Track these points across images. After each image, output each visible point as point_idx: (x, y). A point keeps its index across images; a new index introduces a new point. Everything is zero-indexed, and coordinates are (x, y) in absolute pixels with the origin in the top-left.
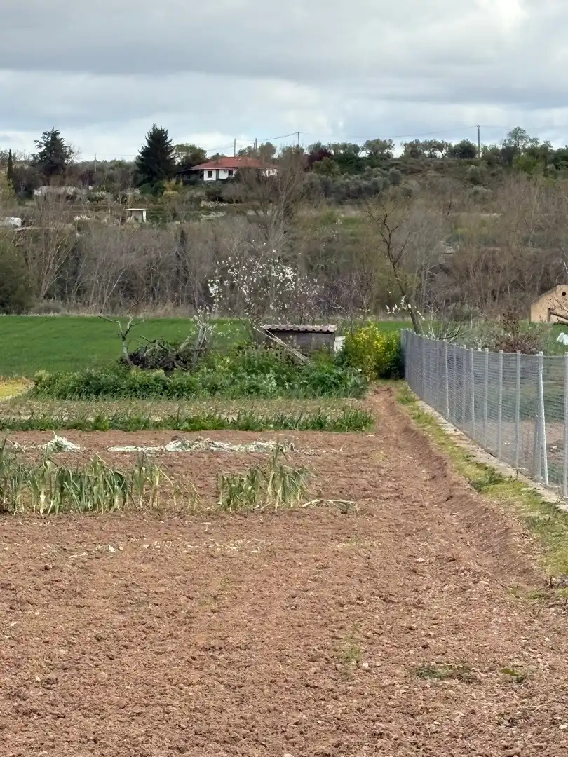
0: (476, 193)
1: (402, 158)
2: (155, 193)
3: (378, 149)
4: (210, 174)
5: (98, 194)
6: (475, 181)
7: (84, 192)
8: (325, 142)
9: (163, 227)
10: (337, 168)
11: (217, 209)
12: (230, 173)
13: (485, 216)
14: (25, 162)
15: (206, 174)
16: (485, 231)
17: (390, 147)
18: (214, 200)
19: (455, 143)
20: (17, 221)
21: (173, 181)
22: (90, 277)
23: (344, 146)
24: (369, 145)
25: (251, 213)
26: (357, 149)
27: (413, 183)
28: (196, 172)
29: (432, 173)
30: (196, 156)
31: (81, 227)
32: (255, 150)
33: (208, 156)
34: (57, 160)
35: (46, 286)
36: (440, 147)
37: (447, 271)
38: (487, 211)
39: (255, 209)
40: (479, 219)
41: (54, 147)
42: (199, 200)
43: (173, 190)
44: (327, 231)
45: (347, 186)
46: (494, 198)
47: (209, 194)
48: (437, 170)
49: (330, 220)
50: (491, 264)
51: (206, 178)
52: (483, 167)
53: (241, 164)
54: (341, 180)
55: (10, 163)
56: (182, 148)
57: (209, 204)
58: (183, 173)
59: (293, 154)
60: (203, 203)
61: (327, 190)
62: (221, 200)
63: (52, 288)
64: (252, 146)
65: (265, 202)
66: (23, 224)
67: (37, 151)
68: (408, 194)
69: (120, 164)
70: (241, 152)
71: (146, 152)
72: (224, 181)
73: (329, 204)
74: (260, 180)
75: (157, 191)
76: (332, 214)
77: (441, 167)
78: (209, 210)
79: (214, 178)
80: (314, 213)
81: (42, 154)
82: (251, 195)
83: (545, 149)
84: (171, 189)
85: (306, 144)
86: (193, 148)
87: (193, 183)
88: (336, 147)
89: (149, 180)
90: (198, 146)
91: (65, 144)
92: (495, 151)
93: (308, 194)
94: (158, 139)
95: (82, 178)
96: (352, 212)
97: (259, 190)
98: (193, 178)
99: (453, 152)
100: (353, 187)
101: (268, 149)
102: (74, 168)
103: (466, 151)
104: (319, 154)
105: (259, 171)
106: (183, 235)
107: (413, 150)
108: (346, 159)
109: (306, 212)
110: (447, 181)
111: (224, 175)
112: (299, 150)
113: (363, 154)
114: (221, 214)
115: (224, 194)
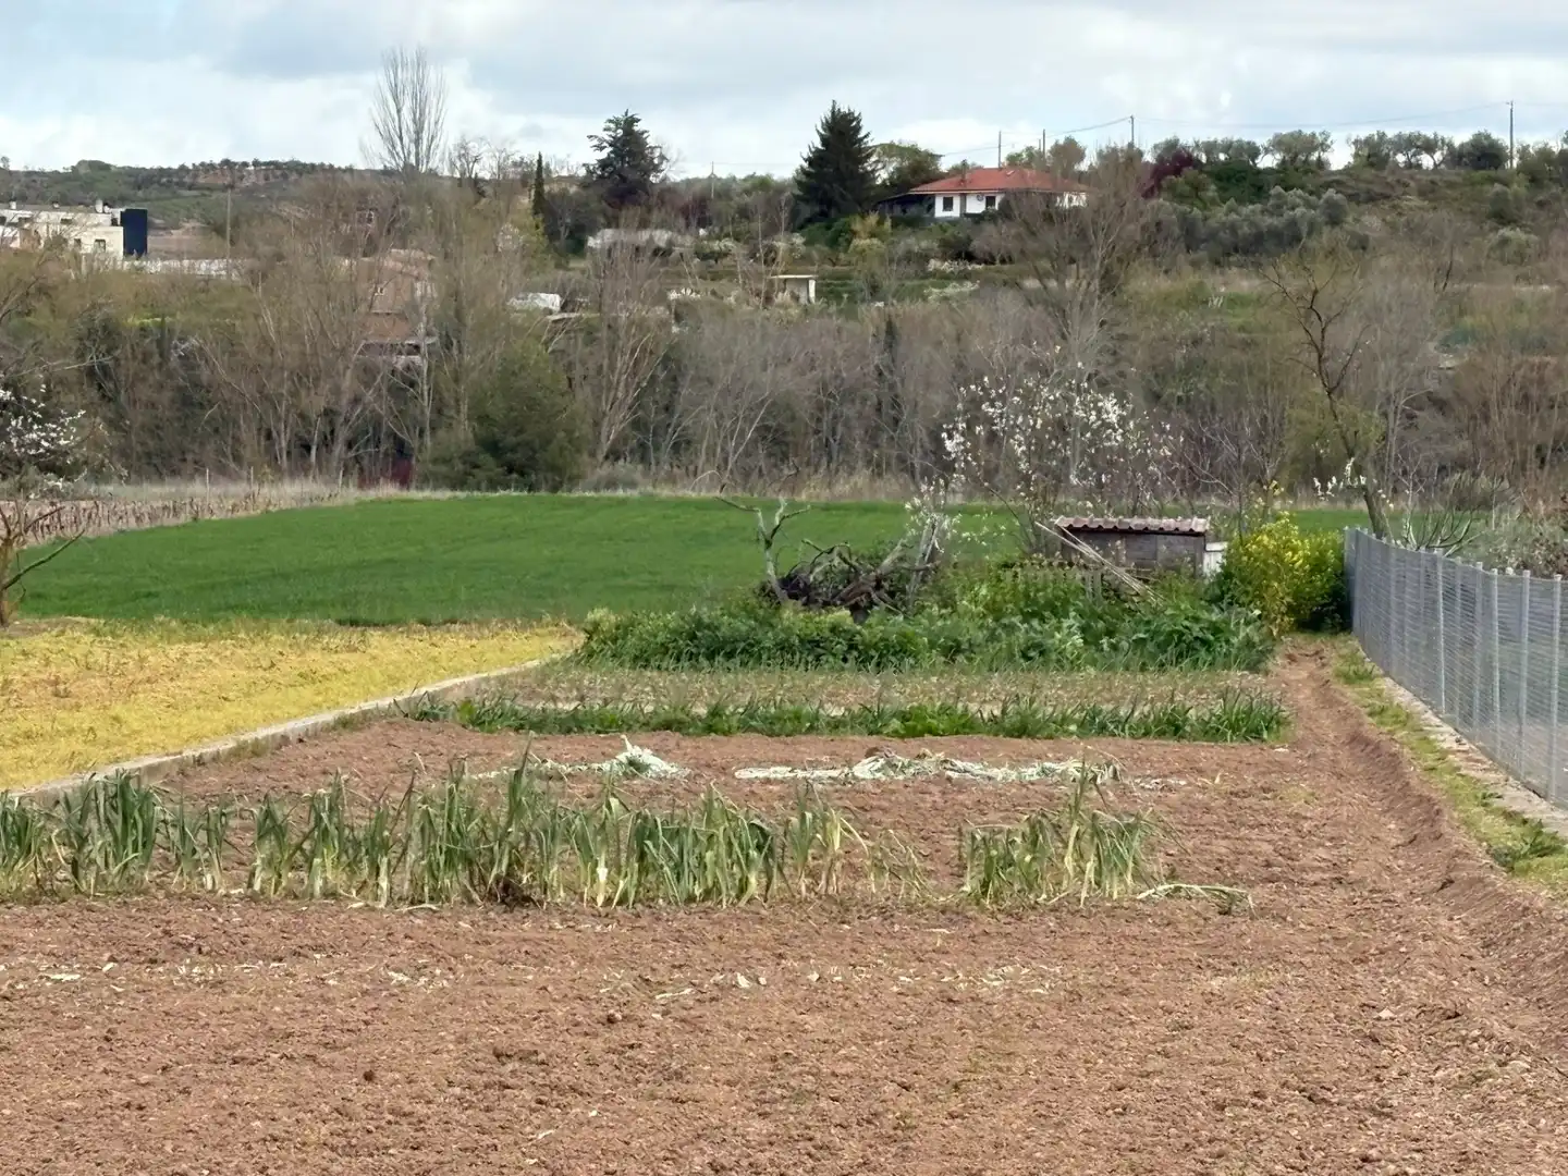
0: (1505, 242)
1: (1347, 170)
2: (833, 243)
3: (1300, 155)
4: (948, 204)
5: (716, 246)
6: (1502, 217)
7: (688, 240)
8: (1187, 138)
9: (850, 314)
10: (1212, 191)
11: (964, 277)
12: (990, 201)
13: (1523, 290)
14: (571, 179)
15: (939, 203)
16: (1523, 321)
17: (1324, 147)
18: (957, 257)
19: (1461, 137)
20: (553, 301)
21: (873, 219)
22: (701, 414)
23: (1228, 147)
24: (1279, 143)
25: (1031, 283)
26: (1254, 152)
27: (1372, 222)
28: (920, 199)
29: (1413, 201)
30: (919, 167)
31: (680, 313)
32: (1041, 154)
33: (944, 166)
34: (633, 176)
35: (610, 433)
36: (1429, 146)
37: (1440, 405)
38: (1527, 279)
39: (1041, 276)
41: (628, 147)
42: (925, 257)
43: (872, 235)
44: (1192, 322)
45: (1233, 228)
46: (1543, 253)
47: (945, 244)
48: (1422, 194)
49: (1196, 299)
50: (1534, 392)
51: (939, 212)
52: (1519, 188)
53: (1013, 183)
54: (1220, 214)
55: (540, 183)
56: (890, 150)
57: (946, 266)
58: (892, 203)
59: (1122, 162)
60: (933, 264)
61: (1191, 237)
62: (970, 257)
63: (622, 439)
64: (1036, 146)
65: (1064, 260)
66: (563, 308)
67: (594, 157)
68: (1362, 244)
69: (763, 184)
70: (1013, 160)
71: (816, 160)
72: (977, 219)
73: (1195, 265)
74: (1052, 216)
75: (838, 240)
76: (1201, 285)
77: (1431, 189)
78: (945, 278)
79: (955, 213)
80: (1164, 284)
81: (603, 164)
82: (1032, 245)
84: (867, 235)
86: (913, 151)
87: (914, 224)
88: (1210, 148)
89: (824, 215)
90: (922, 147)
91: (651, 142)
92: (1545, 154)
93: (1153, 243)
94: (841, 132)
95: (685, 212)
96: (1244, 283)
97: (1050, 237)
98: (913, 210)
99: (1457, 157)
100: (1246, 229)
101: (1069, 151)
102: (669, 192)
103: (1484, 155)
104: (1175, 161)
105: (1049, 198)
106: (891, 330)
107: (1373, 154)
108: (1231, 172)
109: (1146, 283)
110: (1442, 218)
111: (976, 206)
112: (1133, 155)
113: (1267, 162)
114: (969, 286)
115: (977, 245)
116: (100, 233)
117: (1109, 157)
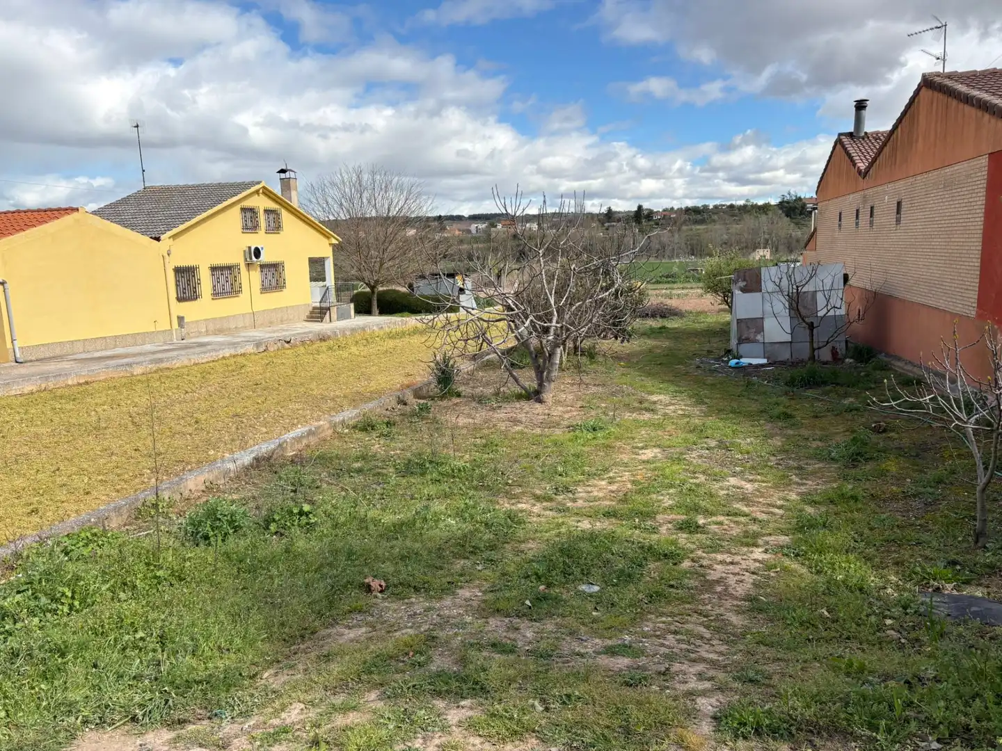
0: (735, 219)
1: (712, 210)
2: (639, 224)
3: (705, 207)
6: (734, 215)
7: (618, 224)
8: (689, 206)
9: (643, 234)
10: (693, 213)
11: (658, 228)
12: (661, 216)
14: (602, 215)
15: (654, 217)
16: (737, 231)
17: (709, 206)
18: (657, 225)
19: (728, 203)
21: (645, 220)
23: (695, 207)
24: (702, 206)
25: (668, 228)
26: (699, 207)
27: (715, 217)
28: (651, 216)
29: (722, 214)
30: (651, 212)
32: (668, 209)
33: (655, 211)
34: (611, 214)
36: (724, 205)
37: (726, 243)
38: (738, 225)
40: (736, 228)
41: (610, 210)
42: (652, 225)
43: (645, 222)
44: (690, 233)
45: (696, 219)
46: (740, 221)
47: (655, 223)
49: (691, 230)
52: (737, 211)
53: (665, 213)
54: (694, 217)
55: (598, 215)
56: (647, 210)
57: (655, 227)
58: (647, 217)
59: (680, 210)
61: (690, 220)
62: (659, 225)
65: (672, 225)
67: (605, 212)
68: (714, 221)
70: (664, 210)
71: (636, 211)
72: (659, 219)
73: (691, 225)
74: (670, 218)
76: (692, 228)
77: (724, 212)
79: (656, 218)
80: (687, 228)
82: (667, 223)
83: (756, 205)
85: (683, 207)
86: (650, 209)
87: (650, 220)
88: (693, 207)
89: (638, 219)
91: (613, 209)
92: (741, 206)
93: (684, 223)
94: (640, 207)
96: (698, 227)
97: (670, 221)
98: (650, 218)
99: (728, 207)
100: (698, 219)
101: (672, 209)
102: (617, 216)
103: (732, 206)
104: (688, 209)
105: (669, 215)
106: (649, 237)
107: (716, 207)
108: (695, 211)
109: (684, 228)
110: (726, 216)
111: (659, 217)
113: (701, 209)
115: (659, 223)
116: (535, 226)
117: (678, 209)
